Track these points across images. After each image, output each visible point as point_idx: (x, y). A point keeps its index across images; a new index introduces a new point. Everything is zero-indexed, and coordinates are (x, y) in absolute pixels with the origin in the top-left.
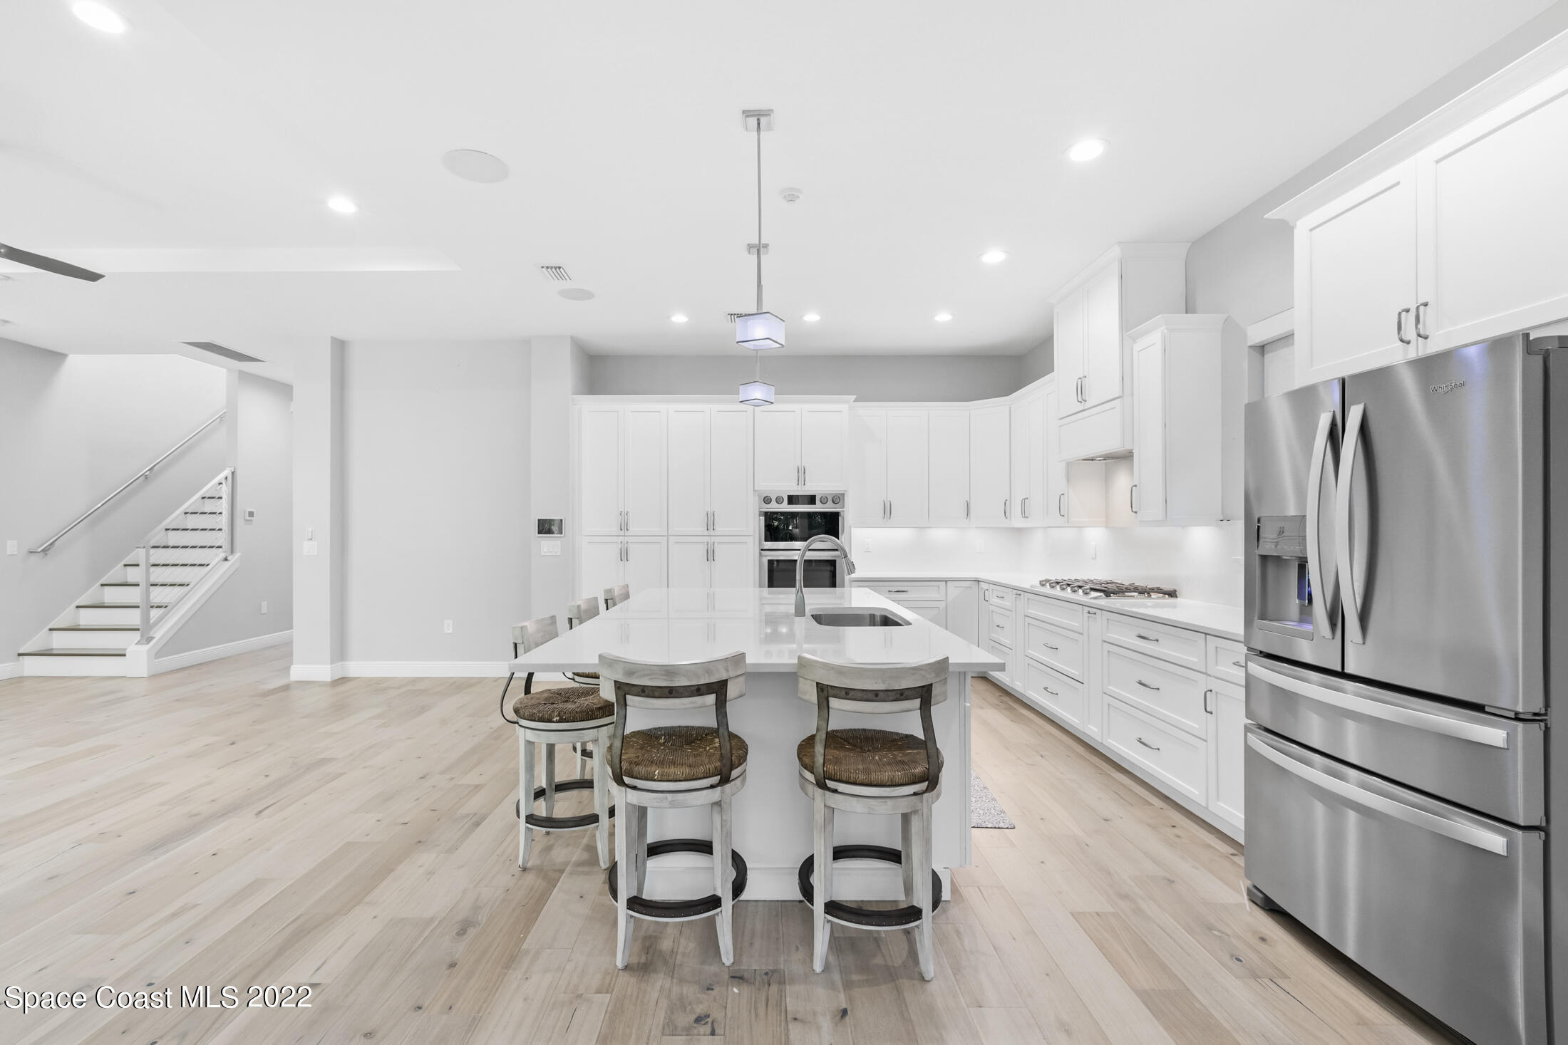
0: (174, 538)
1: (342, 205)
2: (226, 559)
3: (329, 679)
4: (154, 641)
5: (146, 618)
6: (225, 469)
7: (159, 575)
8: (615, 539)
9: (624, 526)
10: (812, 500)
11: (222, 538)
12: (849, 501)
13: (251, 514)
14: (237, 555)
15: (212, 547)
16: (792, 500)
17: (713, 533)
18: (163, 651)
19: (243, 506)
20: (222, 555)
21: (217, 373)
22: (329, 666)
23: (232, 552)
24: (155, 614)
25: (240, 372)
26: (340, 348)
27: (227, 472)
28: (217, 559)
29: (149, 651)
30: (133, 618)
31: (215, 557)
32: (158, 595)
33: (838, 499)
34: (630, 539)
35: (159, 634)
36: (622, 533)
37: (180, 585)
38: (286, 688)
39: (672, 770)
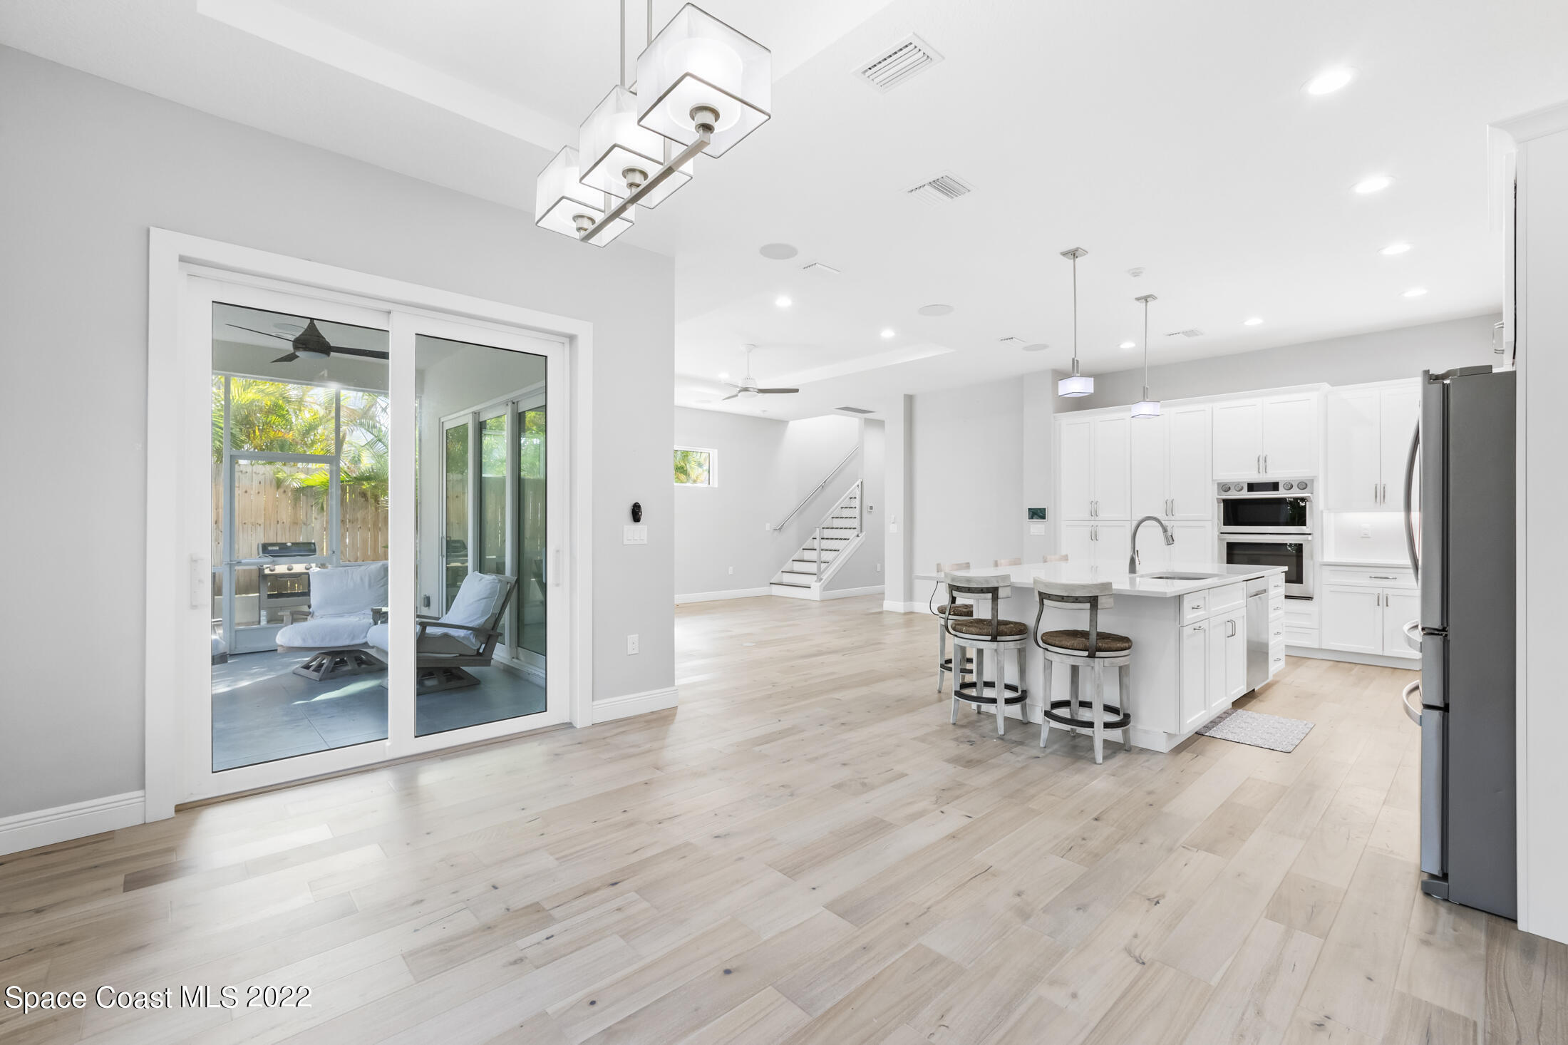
0: (837, 523)
1: (888, 334)
2: (858, 536)
3: (903, 612)
4: (822, 581)
5: (819, 568)
6: (857, 481)
7: (826, 544)
8: (1086, 523)
9: (1094, 513)
10: (1275, 486)
11: (855, 523)
12: (1319, 487)
13: (871, 508)
14: (864, 533)
15: (850, 528)
16: (1252, 487)
17: (1172, 518)
18: (826, 588)
19: (867, 503)
20: (856, 533)
21: (854, 421)
22: (902, 603)
23: (861, 531)
24: (823, 566)
25: (865, 419)
26: (909, 400)
27: (858, 482)
28: (853, 536)
29: (820, 586)
30: (812, 568)
31: (853, 533)
32: (826, 556)
33: (1303, 486)
34: (1100, 524)
35: (825, 577)
36: (1093, 518)
37: (835, 550)
38: (881, 613)
39: (971, 629)
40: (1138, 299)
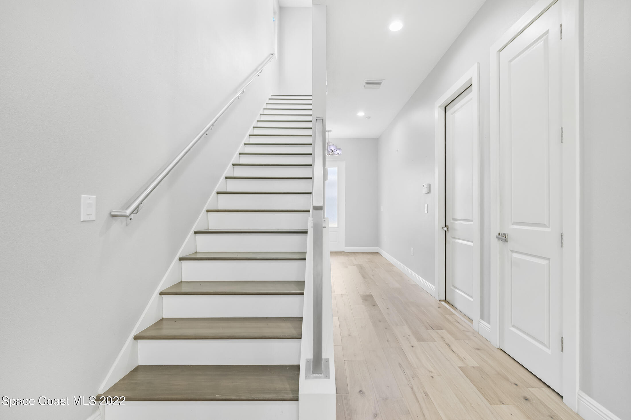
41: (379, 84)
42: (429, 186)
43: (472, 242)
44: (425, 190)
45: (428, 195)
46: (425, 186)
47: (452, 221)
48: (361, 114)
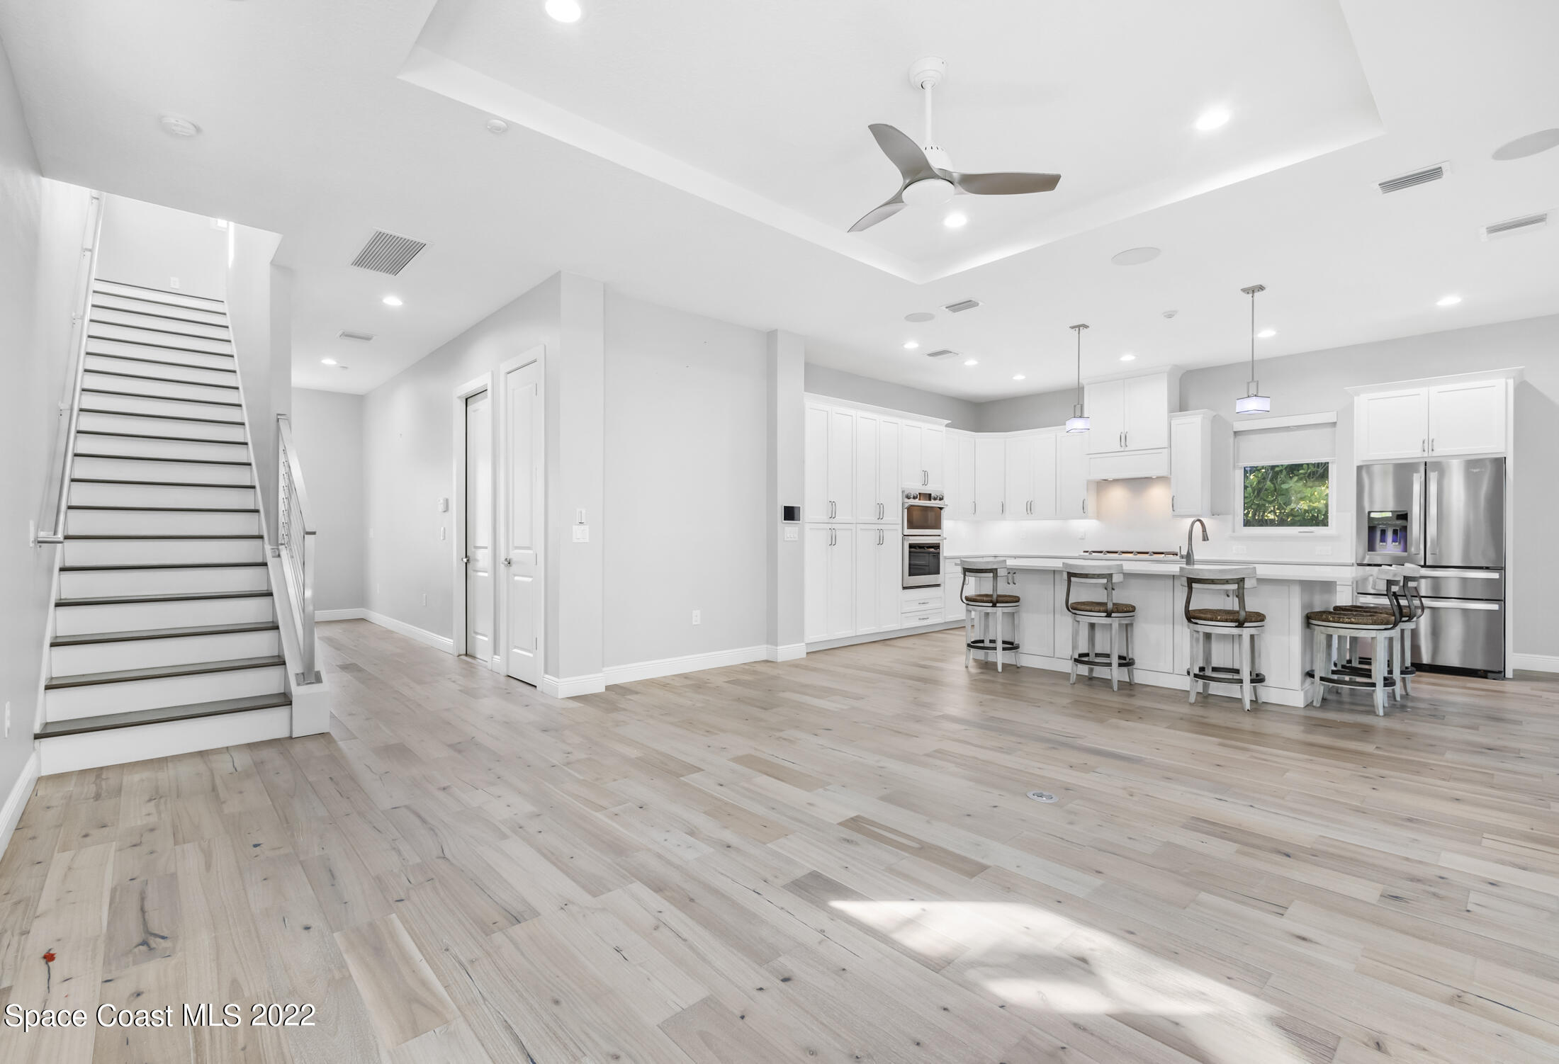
40: (1072, 328)
41: (368, 338)
42: (447, 501)
43: (486, 572)
44: (441, 507)
45: (446, 514)
46: (442, 501)
47: (473, 550)
48: (329, 362)
